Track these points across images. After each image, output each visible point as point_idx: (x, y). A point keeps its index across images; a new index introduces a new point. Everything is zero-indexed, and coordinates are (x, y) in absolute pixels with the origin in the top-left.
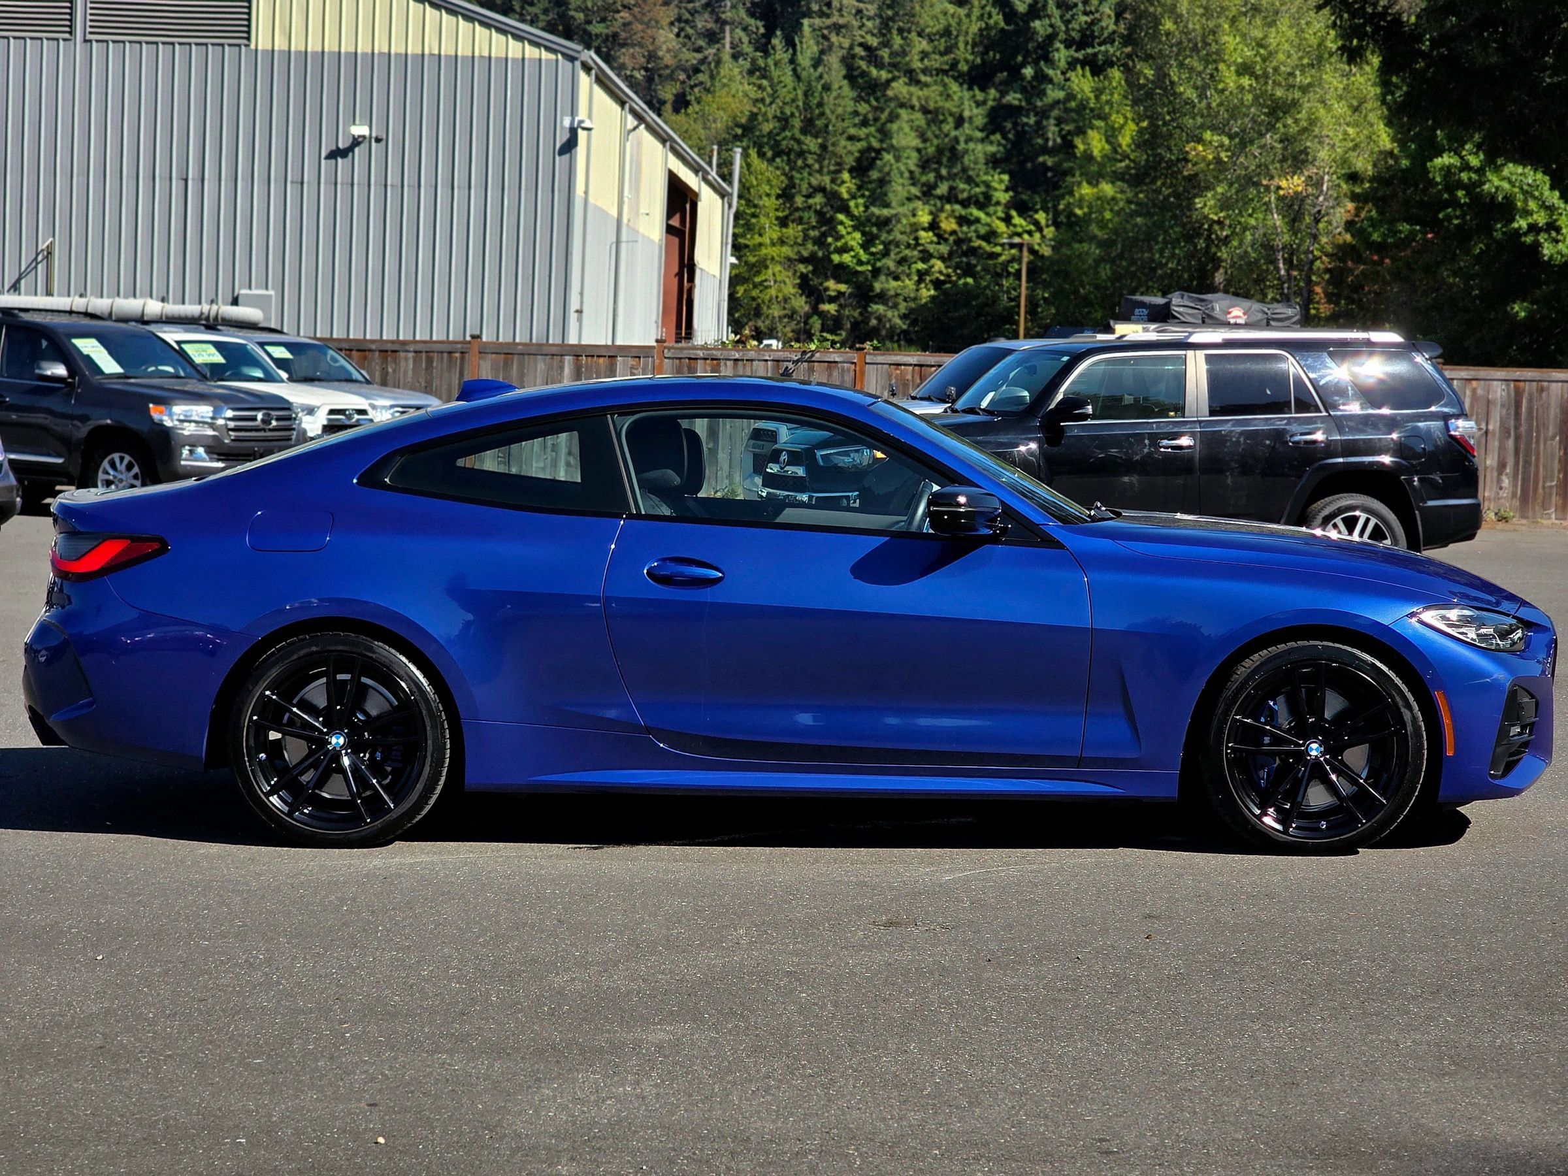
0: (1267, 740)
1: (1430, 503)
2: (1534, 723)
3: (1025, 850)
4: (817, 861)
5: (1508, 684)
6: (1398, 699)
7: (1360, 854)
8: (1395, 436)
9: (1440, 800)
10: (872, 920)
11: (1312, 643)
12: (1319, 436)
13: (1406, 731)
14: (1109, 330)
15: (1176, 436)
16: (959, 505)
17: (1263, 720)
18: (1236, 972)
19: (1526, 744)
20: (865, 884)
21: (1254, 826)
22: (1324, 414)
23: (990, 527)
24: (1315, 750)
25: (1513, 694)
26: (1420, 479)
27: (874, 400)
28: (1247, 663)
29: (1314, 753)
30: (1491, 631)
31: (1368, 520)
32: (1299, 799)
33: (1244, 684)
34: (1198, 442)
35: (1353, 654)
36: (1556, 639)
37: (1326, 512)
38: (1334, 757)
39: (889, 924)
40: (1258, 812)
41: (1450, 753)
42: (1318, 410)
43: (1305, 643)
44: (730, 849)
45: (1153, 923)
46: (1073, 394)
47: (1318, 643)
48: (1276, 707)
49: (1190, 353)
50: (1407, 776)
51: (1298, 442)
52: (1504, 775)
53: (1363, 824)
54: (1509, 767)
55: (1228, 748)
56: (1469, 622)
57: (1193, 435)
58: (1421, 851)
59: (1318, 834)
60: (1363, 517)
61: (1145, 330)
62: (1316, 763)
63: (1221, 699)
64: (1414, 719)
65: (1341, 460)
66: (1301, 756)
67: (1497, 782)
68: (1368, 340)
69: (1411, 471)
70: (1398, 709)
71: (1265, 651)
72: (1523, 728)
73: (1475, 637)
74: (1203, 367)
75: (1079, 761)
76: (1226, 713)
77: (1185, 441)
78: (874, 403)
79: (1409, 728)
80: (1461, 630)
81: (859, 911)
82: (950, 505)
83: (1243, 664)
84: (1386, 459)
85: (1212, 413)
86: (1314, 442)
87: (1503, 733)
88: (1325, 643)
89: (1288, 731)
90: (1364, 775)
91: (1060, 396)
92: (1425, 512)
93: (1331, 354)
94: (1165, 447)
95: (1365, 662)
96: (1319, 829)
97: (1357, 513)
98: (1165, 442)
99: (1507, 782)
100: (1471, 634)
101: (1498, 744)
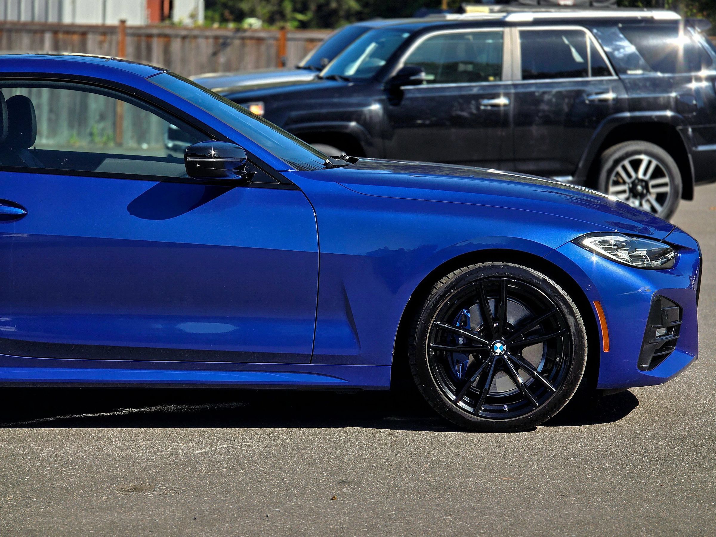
0: (461, 341)
1: (701, 148)
2: (679, 326)
3: (272, 429)
4: (101, 439)
5: (652, 296)
6: (564, 308)
7: (537, 430)
8: (673, 95)
9: (599, 387)
10: (120, 487)
11: (496, 263)
12: (610, 96)
13: (570, 333)
14: (461, 11)
15: (496, 96)
16: (211, 156)
17: (458, 325)
18: (387, 526)
19: (673, 343)
20: (129, 457)
21: (450, 410)
22: (615, 77)
23: (239, 174)
24: (499, 348)
25: (657, 303)
26: (693, 130)
27: (159, 72)
28: (444, 280)
29: (498, 351)
30: (644, 253)
31: (650, 163)
32: (487, 387)
33: (442, 297)
34: (512, 99)
35: (529, 272)
36: (701, 260)
37: (616, 156)
38: (514, 353)
39: (135, 489)
40: (453, 397)
41: (606, 350)
42: (610, 74)
43: (490, 263)
44: (35, 430)
45: (343, 488)
46: (412, 64)
47: (501, 263)
48: (469, 315)
49: (507, 30)
50: (571, 368)
51: (592, 101)
52: (652, 366)
53: (537, 407)
54: (656, 361)
55: (429, 347)
56: (623, 246)
57: (507, 95)
58: (586, 427)
59: (501, 415)
60: (645, 158)
61: (492, 11)
62: (500, 359)
63: (424, 309)
64: (577, 323)
65: (628, 114)
66: (487, 353)
67: (645, 373)
68: (652, 18)
69: (686, 122)
70: (564, 316)
71: (459, 270)
72: (669, 329)
73: (627, 258)
74: (518, 41)
75: (312, 358)
76: (428, 321)
77: (502, 101)
78: (159, 74)
79: (573, 331)
80: (616, 253)
81: (113, 479)
82: (204, 156)
83: (442, 280)
84: (669, 113)
85: (524, 77)
86: (605, 101)
87: (649, 334)
88: (505, 264)
89: (478, 334)
90: (540, 369)
91: (400, 65)
92: (698, 156)
93: (622, 30)
94: (485, 105)
95: (538, 278)
96: (502, 411)
97: (642, 157)
98: (486, 102)
99: (655, 373)
100: (623, 255)
101: (645, 342)
